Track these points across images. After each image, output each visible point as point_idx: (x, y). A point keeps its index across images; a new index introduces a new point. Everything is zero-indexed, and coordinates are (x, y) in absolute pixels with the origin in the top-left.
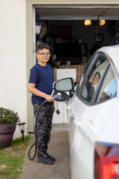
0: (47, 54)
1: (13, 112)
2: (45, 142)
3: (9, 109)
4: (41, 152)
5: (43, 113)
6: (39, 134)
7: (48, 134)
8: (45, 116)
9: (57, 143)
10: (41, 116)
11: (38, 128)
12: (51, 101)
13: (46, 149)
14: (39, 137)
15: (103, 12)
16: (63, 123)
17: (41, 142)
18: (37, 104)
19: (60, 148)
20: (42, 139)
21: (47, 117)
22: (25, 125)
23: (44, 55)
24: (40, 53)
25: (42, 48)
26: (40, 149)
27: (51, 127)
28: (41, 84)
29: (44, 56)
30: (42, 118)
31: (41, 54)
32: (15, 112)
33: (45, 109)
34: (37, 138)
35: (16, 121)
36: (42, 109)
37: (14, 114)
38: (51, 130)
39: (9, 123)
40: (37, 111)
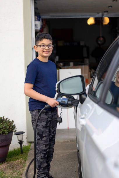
0: (48, 46)
1: (8, 120)
2: (47, 160)
3: (4, 117)
4: (42, 174)
5: (44, 124)
6: (39, 151)
7: (51, 150)
8: (46, 126)
9: (62, 156)
10: (41, 127)
11: (37, 143)
12: (54, 106)
13: (49, 170)
14: (38, 155)
15: (109, 7)
16: (68, 129)
17: (41, 160)
18: (35, 111)
19: (65, 164)
20: (43, 157)
21: (48, 127)
22: (23, 134)
23: (45, 47)
24: (39, 44)
25: (42, 39)
26: (41, 170)
27: (54, 140)
28: (40, 85)
29: (44, 49)
30: (42, 130)
31: (40, 46)
32: (11, 120)
33: (46, 117)
34: (37, 155)
35: (11, 131)
36: (43, 118)
37: (10, 122)
38: (54, 144)
39: (3, 133)
40: (35, 120)
